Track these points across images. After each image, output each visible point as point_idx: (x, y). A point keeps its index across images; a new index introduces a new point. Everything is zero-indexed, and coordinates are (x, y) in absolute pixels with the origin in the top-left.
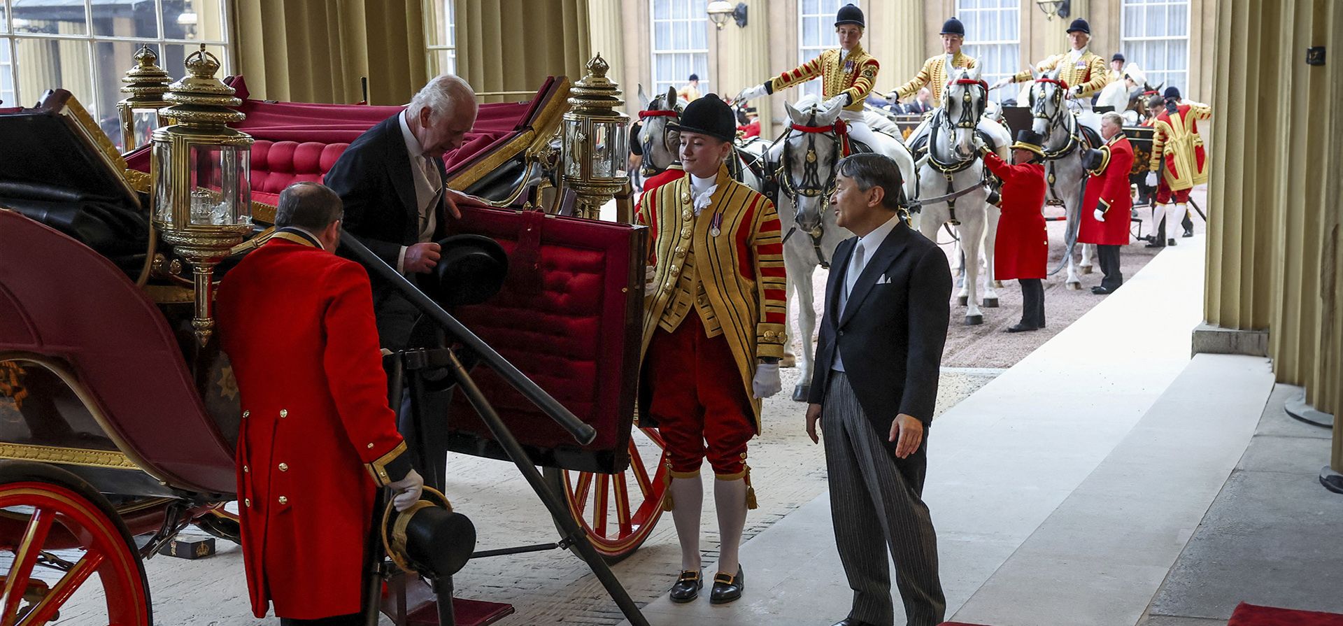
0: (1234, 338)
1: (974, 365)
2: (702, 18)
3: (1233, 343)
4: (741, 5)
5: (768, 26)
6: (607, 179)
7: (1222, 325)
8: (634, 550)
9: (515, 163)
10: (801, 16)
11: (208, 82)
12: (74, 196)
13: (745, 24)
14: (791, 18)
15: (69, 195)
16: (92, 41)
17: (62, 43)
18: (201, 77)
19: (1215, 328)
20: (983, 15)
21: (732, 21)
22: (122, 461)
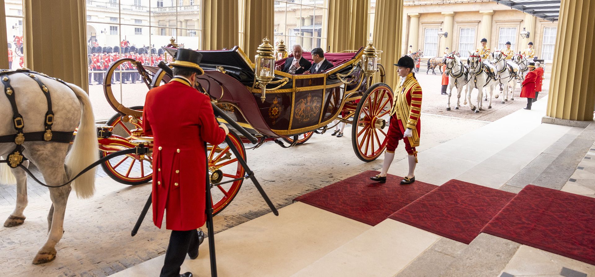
0: (553, 120)
1: (485, 120)
2: (437, 35)
3: (553, 121)
4: (446, 33)
5: (452, 37)
6: (372, 71)
7: (550, 117)
8: (374, 159)
9: (350, 66)
10: (460, 35)
11: (267, 45)
12: (240, 69)
13: (447, 37)
14: (458, 36)
15: (238, 68)
16: (300, 37)
17: (304, 38)
18: (266, 44)
19: (549, 117)
20: (506, 36)
21: (444, 36)
22: (249, 126)
